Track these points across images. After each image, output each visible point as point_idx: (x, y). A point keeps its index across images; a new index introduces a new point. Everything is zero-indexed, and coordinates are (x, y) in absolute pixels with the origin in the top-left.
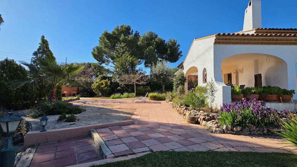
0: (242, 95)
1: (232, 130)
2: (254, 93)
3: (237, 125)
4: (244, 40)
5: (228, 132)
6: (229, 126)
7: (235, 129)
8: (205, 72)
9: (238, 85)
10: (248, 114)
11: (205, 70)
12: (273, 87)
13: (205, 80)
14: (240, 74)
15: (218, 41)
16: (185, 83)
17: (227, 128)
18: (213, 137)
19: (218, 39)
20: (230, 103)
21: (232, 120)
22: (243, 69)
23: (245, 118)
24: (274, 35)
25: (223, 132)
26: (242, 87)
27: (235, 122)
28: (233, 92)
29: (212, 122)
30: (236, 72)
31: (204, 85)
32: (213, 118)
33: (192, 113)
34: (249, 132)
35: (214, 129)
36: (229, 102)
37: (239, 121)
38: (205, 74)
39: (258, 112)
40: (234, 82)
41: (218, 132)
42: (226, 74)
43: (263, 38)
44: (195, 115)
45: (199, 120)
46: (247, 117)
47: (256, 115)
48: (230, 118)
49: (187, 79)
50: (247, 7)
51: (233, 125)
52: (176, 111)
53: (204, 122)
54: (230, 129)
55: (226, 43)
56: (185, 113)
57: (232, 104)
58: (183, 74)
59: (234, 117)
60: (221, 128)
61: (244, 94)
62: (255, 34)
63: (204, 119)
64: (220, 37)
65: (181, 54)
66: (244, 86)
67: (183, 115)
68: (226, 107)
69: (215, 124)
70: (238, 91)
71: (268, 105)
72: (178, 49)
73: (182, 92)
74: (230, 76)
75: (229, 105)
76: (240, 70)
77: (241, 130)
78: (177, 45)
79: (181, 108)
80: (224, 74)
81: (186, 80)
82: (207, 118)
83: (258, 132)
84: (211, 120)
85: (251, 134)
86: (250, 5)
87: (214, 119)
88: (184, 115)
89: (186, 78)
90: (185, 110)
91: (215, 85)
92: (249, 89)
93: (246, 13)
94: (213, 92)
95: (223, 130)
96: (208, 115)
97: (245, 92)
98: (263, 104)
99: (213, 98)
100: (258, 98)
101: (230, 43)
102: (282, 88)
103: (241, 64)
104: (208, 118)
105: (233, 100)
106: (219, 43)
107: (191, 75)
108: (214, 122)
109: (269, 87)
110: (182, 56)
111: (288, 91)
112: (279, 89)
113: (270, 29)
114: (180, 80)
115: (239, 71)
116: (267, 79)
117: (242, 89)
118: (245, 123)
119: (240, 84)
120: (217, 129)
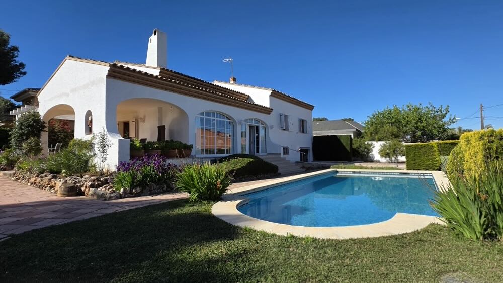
0: (143, 151)
1: (131, 192)
2: (157, 148)
3: (137, 186)
4: (148, 81)
5: (127, 196)
6: (128, 189)
7: (134, 190)
8: (90, 117)
9: (138, 138)
10: (149, 172)
11: (89, 113)
12: (176, 142)
13: (89, 129)
14: (141, 124)
15: (113, 73)
16: (42, 132)
17: (125, 192)
18: (108, 204)
19: (113, 72)
20: (129, 162)
21: (131, 181)
22: (145, 117)
23: (146, 176)
24: (177, 82)
25: (121, 197)
26: (143, 141)
27: (135, 183)
28: (133, 147)
29: (105, 187)
30: (136, 120)
31: (88, 137)
32: (106, 182)
33: (68, 182)
34: (149, 192)
35: (108, 195)
36: (127, 159)
37: (139, 181)
38: (90, 119)
39: (159, 168)
40: (132, 134)
41: (114, 198)
42: (121, 122)
43: (167, 83)
44: (75, 183)
45: (83, 189)
46: (148, 175)
47: (158, 172)
48: (129, 179)
49: (47, 125)
50: (152, 35)
51: (132, 186)
52: (29, 184)
53: (92, 190)
54: (128, 192)
55: (125, 80)
56: (52, 184)
57: (131, 162)
58: (36, 115)
59: (134, 177)
60: (117, 193)
61: (145, 149)
62: (160, 77)
63: (92, 186)
64: (116, 69)
65: (23, 71)
66: (146, 139)
67: (48, 188)
68: (124, 166)
69: (108, 189)
70: (138, 145)
71: (170, 161)
72: (13, 56)
73: (36, 150)
74: (126, 125)
75: (128, 163)
76: (141, 118)
77: (142, 191)
78: (9, 46)
79: (42, 177)
80: (119, 122)
81: (45, 127)
82: (96, 184)
83: (159, 190)
84: (102, 186)
85: (151, 194)
86: (155, 34)
87: (108, 183)
88: (51, 187)
89: (45, 125)
90: (52, 179)
91: (108, 137)
92: (151, 144)
93: (151, 42)
94: (105, 147)
95: (120, 194)
96: (98, 180)
97: (147, 147)
98: (165, 161)
99: (104, 156)
100: (160, 154)
101: (129, 81)
102: (184, 143)
103: (142, 110)
104: (98, 184)
105: (132, 157)
106: (115, 77)
107: (55, 118)
108: (107, 187)
109: (172, 141)
110: (24, 74)
111: (188, 146)
112: (181, 143)
113: (175, 72)
114: (29, 126)
115: (139, 120)
116: (171, 132)
117: (144, 144)
118: (146, 183)
119: (141, 137)
120: (112, 195)
